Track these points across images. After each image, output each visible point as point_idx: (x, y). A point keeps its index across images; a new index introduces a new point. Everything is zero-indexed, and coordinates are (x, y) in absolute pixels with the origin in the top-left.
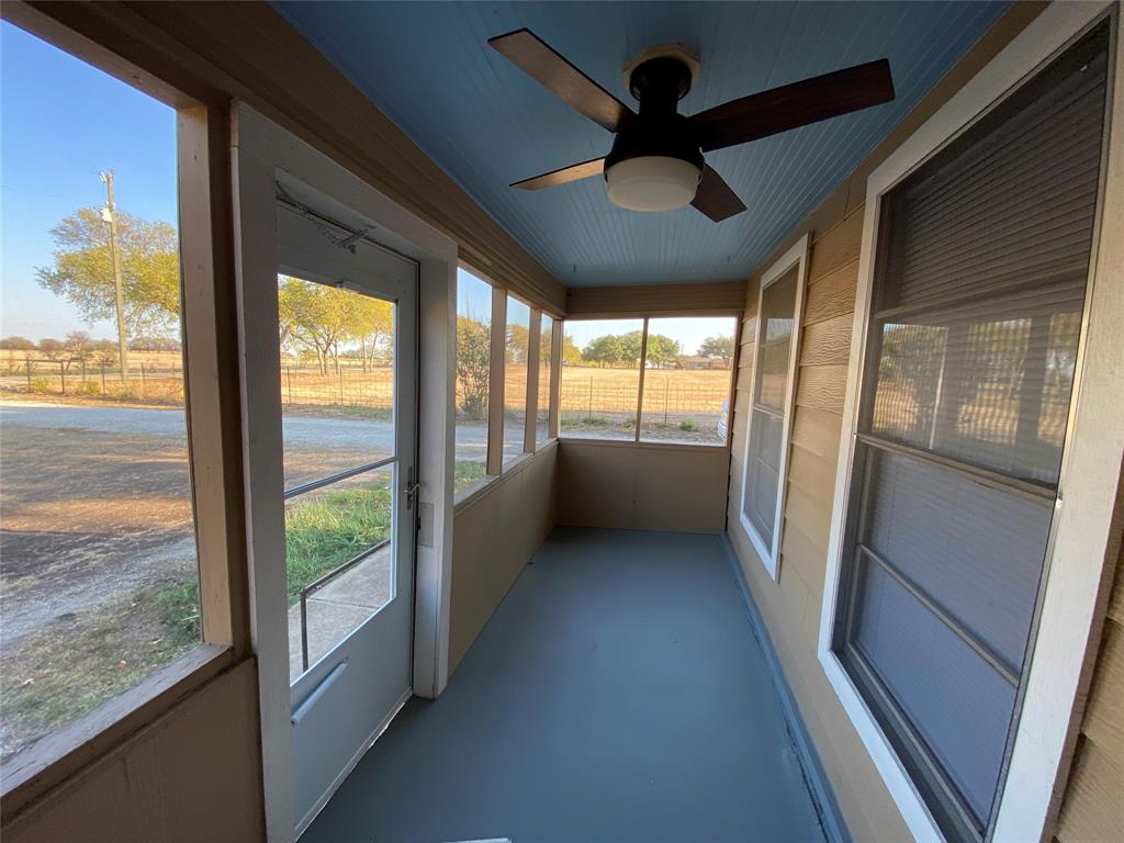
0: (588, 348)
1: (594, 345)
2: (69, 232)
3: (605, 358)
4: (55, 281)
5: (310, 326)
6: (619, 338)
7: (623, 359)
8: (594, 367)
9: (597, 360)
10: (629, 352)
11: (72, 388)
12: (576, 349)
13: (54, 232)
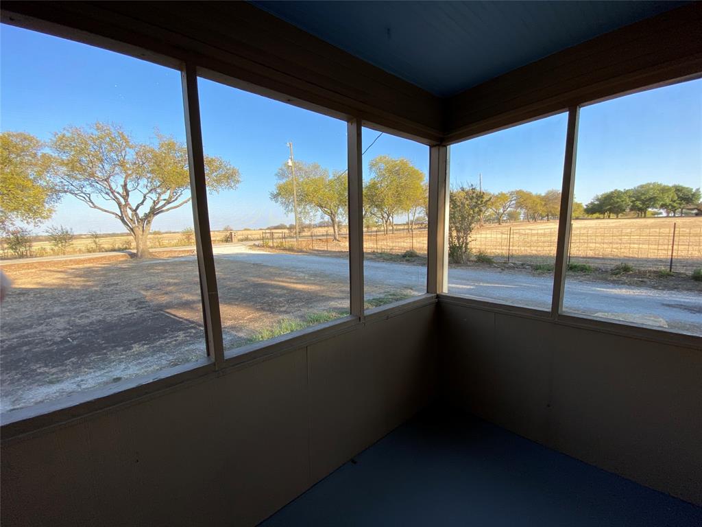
0: (592, 203)
1: (598, 200)
2: (281, 175)
3: (611, 211)
4: (275, 197)
5: (379, 207)
6: (626, 192)
7: (631, 210)
8: (598, 218)
9: (603, 212)
10: (638, 203)
11: (275, 245)
12: (579, 205)
13: (276, 175)
